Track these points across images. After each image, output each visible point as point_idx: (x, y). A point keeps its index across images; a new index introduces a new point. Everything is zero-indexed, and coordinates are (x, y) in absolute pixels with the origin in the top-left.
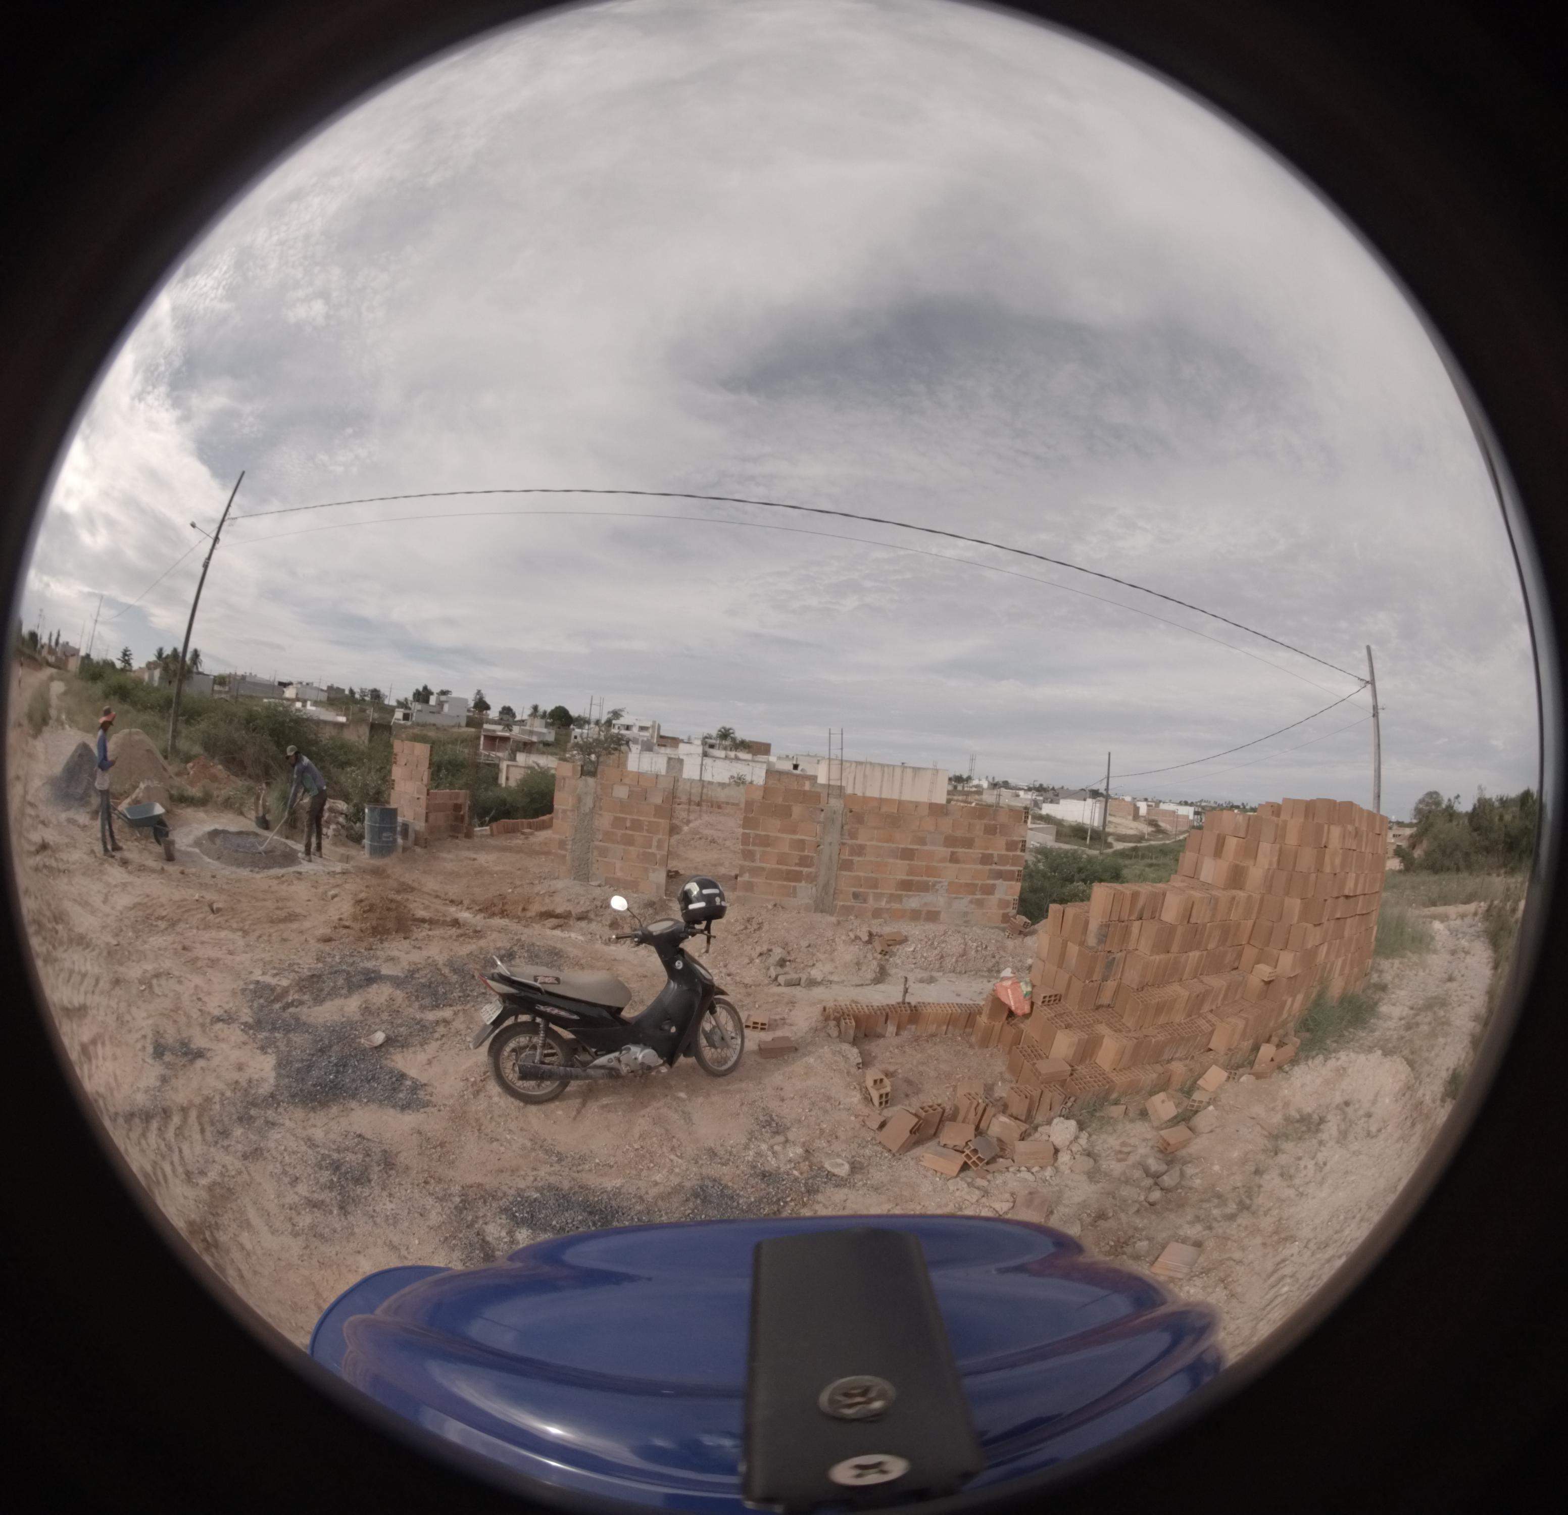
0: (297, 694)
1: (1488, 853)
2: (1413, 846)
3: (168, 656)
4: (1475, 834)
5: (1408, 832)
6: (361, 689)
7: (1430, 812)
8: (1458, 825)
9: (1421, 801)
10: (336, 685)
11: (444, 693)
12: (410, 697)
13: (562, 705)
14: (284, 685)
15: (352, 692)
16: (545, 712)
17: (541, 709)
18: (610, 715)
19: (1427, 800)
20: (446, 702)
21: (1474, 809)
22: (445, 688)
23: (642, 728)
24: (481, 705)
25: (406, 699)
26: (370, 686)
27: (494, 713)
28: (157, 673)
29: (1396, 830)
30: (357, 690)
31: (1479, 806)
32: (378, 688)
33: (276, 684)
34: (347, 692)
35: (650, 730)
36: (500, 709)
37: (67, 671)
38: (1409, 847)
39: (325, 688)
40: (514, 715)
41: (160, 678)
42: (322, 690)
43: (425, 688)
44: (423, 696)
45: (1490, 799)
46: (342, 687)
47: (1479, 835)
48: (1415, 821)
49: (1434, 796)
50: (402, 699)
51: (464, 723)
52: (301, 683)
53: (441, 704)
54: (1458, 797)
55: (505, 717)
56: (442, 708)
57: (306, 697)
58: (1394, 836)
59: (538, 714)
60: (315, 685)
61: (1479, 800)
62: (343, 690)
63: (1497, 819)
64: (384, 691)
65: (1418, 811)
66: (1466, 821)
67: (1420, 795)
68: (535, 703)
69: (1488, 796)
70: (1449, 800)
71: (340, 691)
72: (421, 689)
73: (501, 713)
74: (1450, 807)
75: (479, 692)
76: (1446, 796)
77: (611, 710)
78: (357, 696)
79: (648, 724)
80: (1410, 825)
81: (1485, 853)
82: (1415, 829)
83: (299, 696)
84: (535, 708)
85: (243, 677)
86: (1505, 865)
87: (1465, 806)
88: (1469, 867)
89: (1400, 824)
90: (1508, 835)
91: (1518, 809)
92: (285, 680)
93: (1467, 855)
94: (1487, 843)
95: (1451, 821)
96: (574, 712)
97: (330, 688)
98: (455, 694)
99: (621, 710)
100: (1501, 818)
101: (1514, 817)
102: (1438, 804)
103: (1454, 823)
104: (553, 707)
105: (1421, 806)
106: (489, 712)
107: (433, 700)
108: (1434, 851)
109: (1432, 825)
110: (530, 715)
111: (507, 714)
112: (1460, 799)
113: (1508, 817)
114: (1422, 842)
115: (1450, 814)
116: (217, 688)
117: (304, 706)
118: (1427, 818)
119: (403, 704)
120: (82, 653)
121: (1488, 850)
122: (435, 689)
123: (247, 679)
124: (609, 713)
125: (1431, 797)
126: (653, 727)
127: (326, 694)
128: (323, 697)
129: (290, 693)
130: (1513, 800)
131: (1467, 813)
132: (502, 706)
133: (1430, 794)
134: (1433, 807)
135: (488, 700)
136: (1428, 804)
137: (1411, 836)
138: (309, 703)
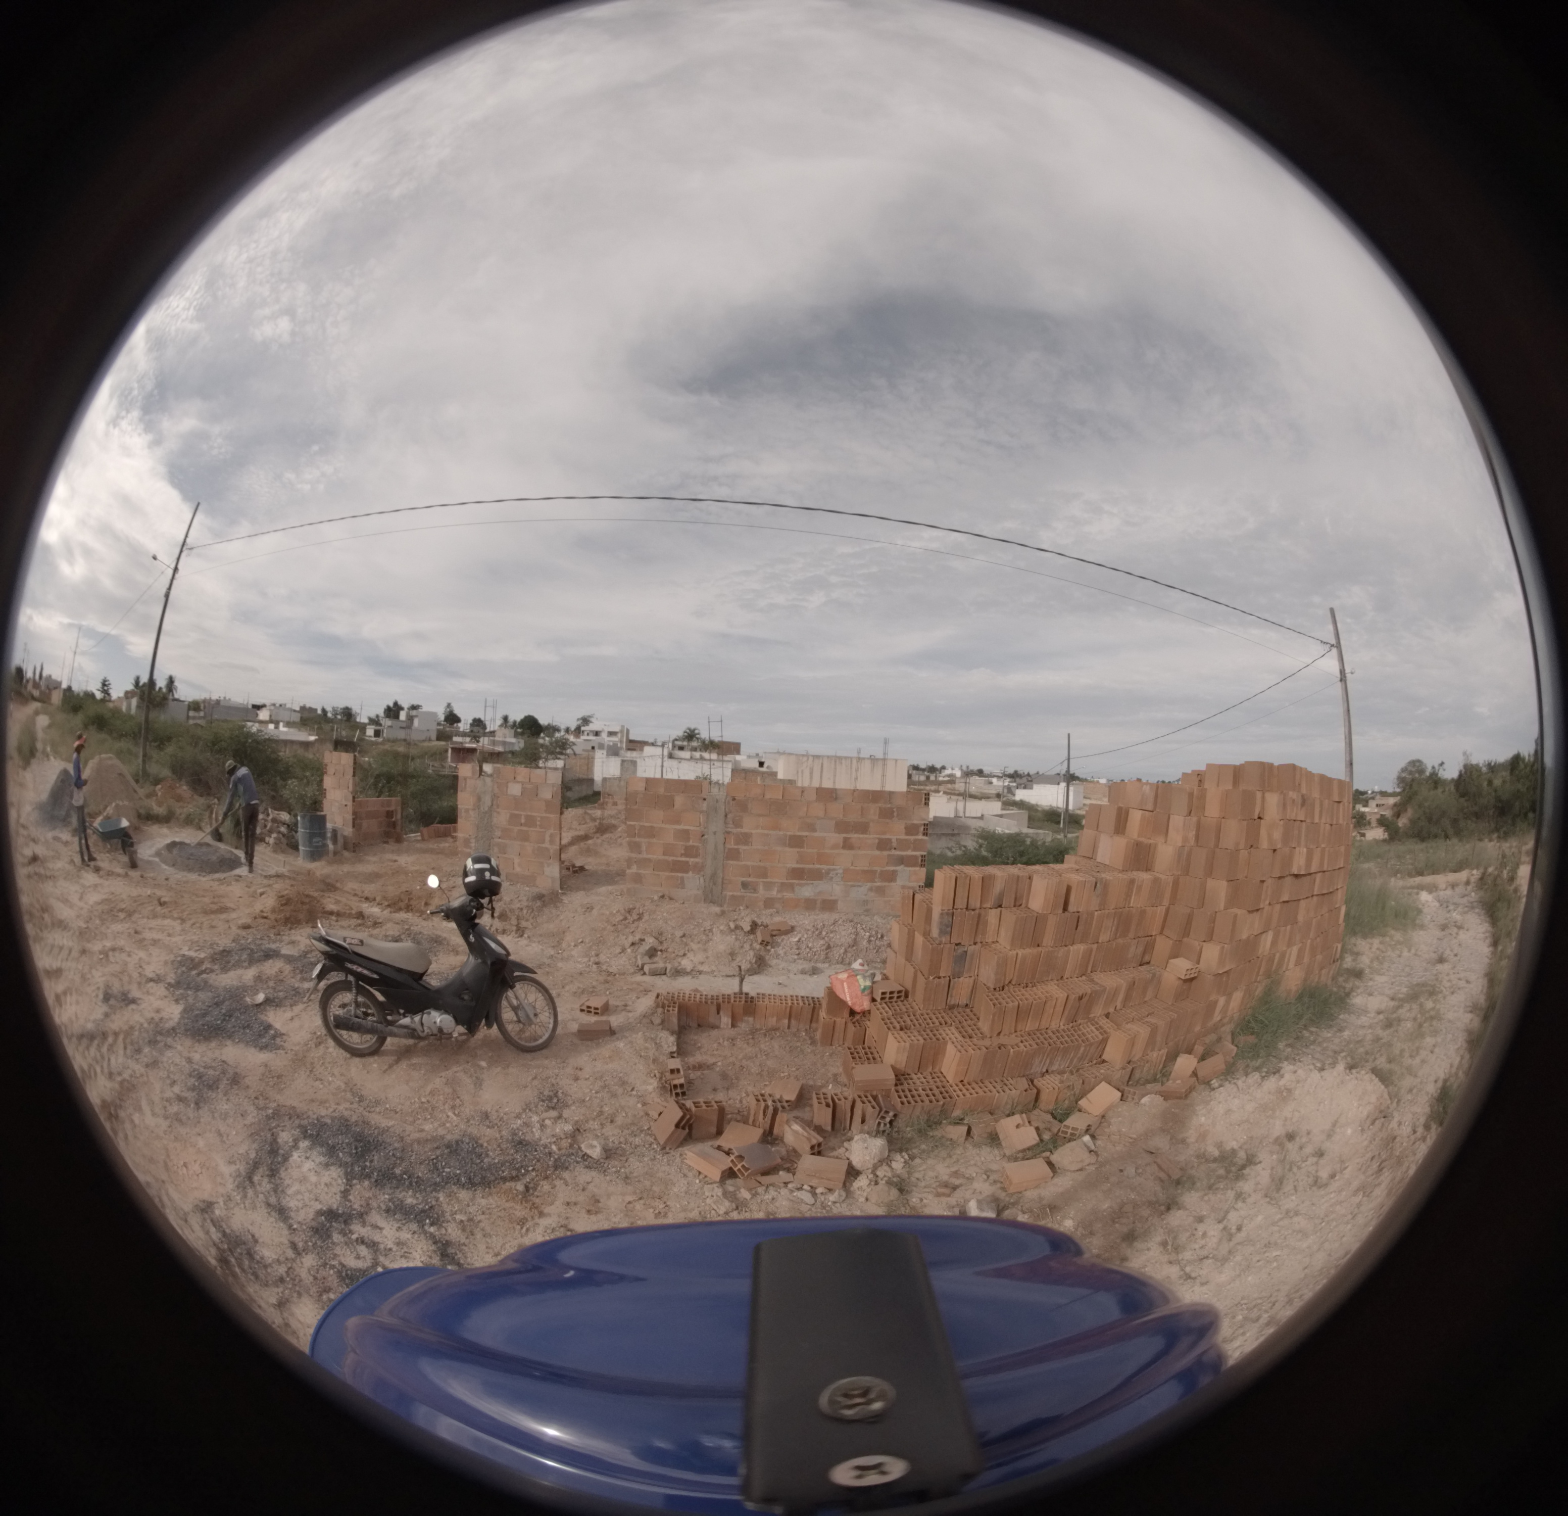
0: (271, 716)
1: (1477, 818)
2: (1398, 815)
3: (144, 685)
4: (1462, 800)
5: (1391, 801)
6: (333, 708)
7: (1413, 780)
8: (1444, 792)
9: (1404, 770)
10: (308, 706)
11: (414, 707)
12: (381, 712)
13: (531, 714)
14: (257, 707)
15: (324, 711)
16: (515, 722)
17: (511, 719)
18: (580, 722)
19: (1410, 768)
20: (416, 716)
21: (1460, 775)
22: (415, 703)
23: (611, 734)
24: (452, 718)
25: (377, 716)
26: (341, 704)
27: (463, 726)
28: (134, 702)
29: (1379, 800)
30: (329, 709)
31: (1466, 773)
32: (349, 706)
33: (250, 707)
34: (319, 712)
35: (619, 735)
36: (470, 721)
37: (50, 704)
38: (1394, 816)
39: (298, 709)
40: (485, 727)
41: (138, 707)
42: (295, 711)
43: (396, 704)
44: (393, 711)
45: (1477, 765)
46: (314, 706)
47: (1466, 801)
48: (1398, 790)
49: (1417, 764)
50: (373, 716)
51: (434, 737)
52: (274, 705)
53: (410, 719)
54: (1442, 764)
55: (476, 729)
56: (412, 723)
57: (280, 718)
58: (1377, 805)
59: (508, 724)
60: (288, 706)
61: (1465, 766)
62: (316, 710)
63: (1485, 784)
64: (355, 709)
65: (1401, 780)
66: (1452, 788)
67: (1403, 764)
68: (505, 714)
69: (1474, 762)
70: (1433, 767)
71: (312, 710)
72: (391, 705)
73: (472, 725)
74: (1434, 774)
75: (449, 705)
76: (1430, 764)
77: (580, 716)
78: (329, 715)
79: (616, 729)
80: (1393, 795)
81: (1474, 819)
82: (1399, 798)
83: (273, 718)
84: (506, 719)
85: (218, 702)
86: (1497, 830)
87: (1451, 772)
88: (1458, 833)
89: (1383, 794)
90: (1498, 799)
91: (1508, 773)
92: (258, 702)
93: (1455, 821)
94: (1476, 809)
95: (1436, 788)
96: (543, 721)
97: (303, 709)
98: (425, 709)
99: (589, 716)
100: (1490, 783)
101: (1504, 782)
102: (1422, 771)
103: (1440, 790)
104: (522, 717)
105: (1404, 775)
106: (459, 725)
107: (403, 716)
108: (1419, 819)
109: (1416, 793)
110: (501, 726)
111: (478, 725)
112: (1445, 766)
113: (1497, 782)
114: (1406, 810)
115: (1435, 781)
116: (191, 713)
117: (277, 727)
118: (1411, 786)
119: (374, 721)
120: (64, 686)
121: (1478, 816)
122: (405, 705)
123: (222, 703)
124: (578, 720)
125: (1414, 766)
126: (622, 731)
127: (299, 715)
128: (296, 718)
129: (263, 715)
130: (1502, 766)
131: (1453, 780)
132: (472, 718)
133: (1413, 763)
134: (1417, 775)
135: (457, 712)
136: (1411, 773)
137: (1395, 805)
138: (281, 724)
